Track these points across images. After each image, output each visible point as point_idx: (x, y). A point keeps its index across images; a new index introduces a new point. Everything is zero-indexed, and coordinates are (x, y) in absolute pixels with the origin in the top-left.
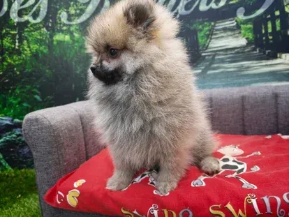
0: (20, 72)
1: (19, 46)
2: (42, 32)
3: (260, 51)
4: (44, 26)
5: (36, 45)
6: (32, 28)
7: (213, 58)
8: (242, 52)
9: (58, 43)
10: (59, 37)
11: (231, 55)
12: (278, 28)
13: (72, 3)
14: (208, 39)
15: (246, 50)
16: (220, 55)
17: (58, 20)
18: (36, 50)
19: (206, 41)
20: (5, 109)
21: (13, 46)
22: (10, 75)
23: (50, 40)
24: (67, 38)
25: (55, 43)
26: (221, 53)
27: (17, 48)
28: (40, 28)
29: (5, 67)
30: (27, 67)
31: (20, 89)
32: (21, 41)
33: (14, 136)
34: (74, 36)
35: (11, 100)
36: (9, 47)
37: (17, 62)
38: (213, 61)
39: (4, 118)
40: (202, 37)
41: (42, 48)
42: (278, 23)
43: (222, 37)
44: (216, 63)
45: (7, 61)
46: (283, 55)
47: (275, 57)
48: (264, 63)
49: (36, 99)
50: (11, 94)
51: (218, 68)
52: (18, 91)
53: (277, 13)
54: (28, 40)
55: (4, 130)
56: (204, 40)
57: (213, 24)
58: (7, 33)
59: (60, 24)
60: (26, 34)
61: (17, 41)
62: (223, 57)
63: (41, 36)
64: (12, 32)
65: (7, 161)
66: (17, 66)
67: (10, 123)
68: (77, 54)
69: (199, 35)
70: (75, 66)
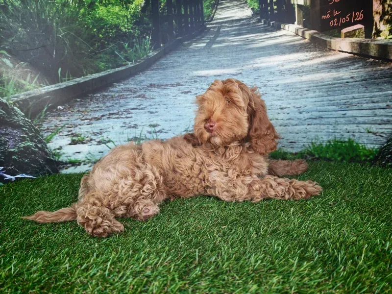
3: (265, 23)
7: (219, 31)
8: (248, 24)
11: (237, 28)
14: (213, 8)
15: (252, 22)
16: (225, 27)
19: (212, 10)
26: (227, 24)
38: (218, 33)
40: (207, 6)
43: (228, 7)
44: (221, 37)
46: (287, 26)
47: (279, 28)
48: (269, 35)
51: (223, 41)
56: (209, 10)
62: (228, 29)
68: (59, 13)
69: (204, 4)
70: (57, 28)
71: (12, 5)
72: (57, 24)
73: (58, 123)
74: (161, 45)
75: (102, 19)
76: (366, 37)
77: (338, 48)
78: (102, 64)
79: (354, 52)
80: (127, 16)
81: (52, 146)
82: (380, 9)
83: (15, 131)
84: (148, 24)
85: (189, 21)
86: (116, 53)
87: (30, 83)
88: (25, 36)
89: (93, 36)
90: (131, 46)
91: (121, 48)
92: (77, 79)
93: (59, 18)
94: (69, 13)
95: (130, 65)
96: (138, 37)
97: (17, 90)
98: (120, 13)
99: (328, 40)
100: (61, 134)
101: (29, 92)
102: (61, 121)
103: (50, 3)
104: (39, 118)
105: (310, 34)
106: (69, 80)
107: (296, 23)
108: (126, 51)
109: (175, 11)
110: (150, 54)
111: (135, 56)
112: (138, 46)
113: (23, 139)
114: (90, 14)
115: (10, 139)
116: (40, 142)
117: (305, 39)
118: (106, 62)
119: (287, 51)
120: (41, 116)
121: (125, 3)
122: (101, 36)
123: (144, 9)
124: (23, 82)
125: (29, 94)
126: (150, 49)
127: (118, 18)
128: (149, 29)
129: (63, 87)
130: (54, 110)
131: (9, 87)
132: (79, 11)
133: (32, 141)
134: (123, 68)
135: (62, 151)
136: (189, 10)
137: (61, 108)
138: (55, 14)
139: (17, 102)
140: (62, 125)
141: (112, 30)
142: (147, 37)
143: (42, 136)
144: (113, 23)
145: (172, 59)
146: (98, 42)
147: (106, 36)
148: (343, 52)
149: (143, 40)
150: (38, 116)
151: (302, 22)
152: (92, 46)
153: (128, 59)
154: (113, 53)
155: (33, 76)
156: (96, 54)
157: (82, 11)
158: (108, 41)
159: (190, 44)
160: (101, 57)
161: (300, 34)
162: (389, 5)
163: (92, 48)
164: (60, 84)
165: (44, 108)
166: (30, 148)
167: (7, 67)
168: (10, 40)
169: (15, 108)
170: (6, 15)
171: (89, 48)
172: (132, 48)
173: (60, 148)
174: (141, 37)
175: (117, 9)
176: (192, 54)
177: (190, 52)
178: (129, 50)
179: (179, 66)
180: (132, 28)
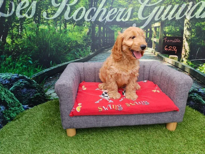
0: (22, 48)
1: (21, 33)
2: (33, 24)
4: (34, 20)
5: (29, 32)
6: (27, 22)
9: (41, 31)
10: (42, 27)
12: (148, 37)
13: (49, 6)
17: (41, 17)
18: (30, 34)
20: (15, 70)
21: (18, 33)
22: (17, 51)
23: (37, 28)
24: (46, 27)
25: (40, 30)
27: (20, 34)
28: (32, 22)
29: (14, 46)
30: (25, 45)
31: (21, 58)
32: (22, 30)
33: (19, 83)
34: (50, 27)
35: (18, 65)
36: (16, 34)
37: (20, 43)
39: (14, 75)
41: (32, 33)
42: (148, 34)
45: (15, 42)
46: (149, 48)
49: (29, 63)
50: (17, 61)
52: (20, 59)
53: (149, 30)
54: (25, 29)
55: (14, 81)
57: (122, 29)
58: (15, 25)
59: (43, 19)
60: (24, 25)
61: (20, 30)
63: (32, 26)
64: (17, 25)
65: (16, 97)
66: (20, 44)
67: (17, 77)
68: (51, 37)
69: (115, 33)
70: (50, 43)
71: (33, 36)
72: (51, 41)
73: (50, 84)
74: (95, 50)
75: (70, 38)
76: (178, 61)
77: (167, 61)
78: (69, 58)
79: (173, 64)
80: (80, 37)
81: (47, 93)
82: (184, 53)
83: (33, 90)
84: (90, 40)
85: (108, 40)
86: (76, 53)
87: (39, 69)
88: (37, 49)
89: (66, 46)
90: (82, 50)
91: (78, 51)
92: (58, 65)
93: (51, 39)
94: (56, 36)
95: (81, 58)
96: (85, 46)
97: (34, 73)
98: (78, 35)
99: (164, 57)
100: (51, 88)
101: (38, 73)
102: (51, 83)
103: (48, 33)
104: (42, 83)
105: (157, 54)
106: (55, 66)
107: (152, 48)
108: (80, 53)
109: (102, 35)
110: (90, 54)
111: (84, 54)
112: (85, 50)
113: (36, 92)
114: (65, 36)
115: (31, 93)
116: (43, 92)
117: (155, 55)
118: (71, 57)
119: (148, 58)
120: (43, 82)
121: (80, 31)
122: (69, 46)
123: (88, 34)
124: (37, 69)
125: (39, 74)
126: (90, 52)
127: (77, 38)
128: (90, 43)
129: (52, 69)
130: (49, 79)
131: (31, 72)
132: (60, 35)
133: (39, 93)
134: (79, 60)
135: (51, 95)
136: (108, 35)
137: (51, 78)
138: (50, 38)
139: (34, 78)
140: (52, 85)
141: (74, 43)
142: (89, 46)
143: (43, 90)
144: (75, 40)
145: (99, 56)
146: (68, 48)
147: (71, 46)
148: (169, 63)
149: (88, 48)
150: (42, 82)
151: (155, 48)
152: (65, 50)
153: (80, 56)
154: (74, 53)
155: (40, 66)
156: (67, 54)
157: (61, 35)
158: (72, 48)
159: (108, 50)
160: (69, 55)
161: (154, 52)
162: (188, 54)
163: (65, 51)
164: (51, 68)
165: (44, 79)
166: (39, 96)
167: (30, 64)
168: (32, 52)
169: (33, 80)
170: (30, 41)
171: (64, 51)
172: (83, 51)
173: (51, 94)
174: (87, 46)
175: (76, 33)
176: (108, 55)
177: (108, 54)
178: (81, 52)
179: (103, 59)
180: (83, 42)
